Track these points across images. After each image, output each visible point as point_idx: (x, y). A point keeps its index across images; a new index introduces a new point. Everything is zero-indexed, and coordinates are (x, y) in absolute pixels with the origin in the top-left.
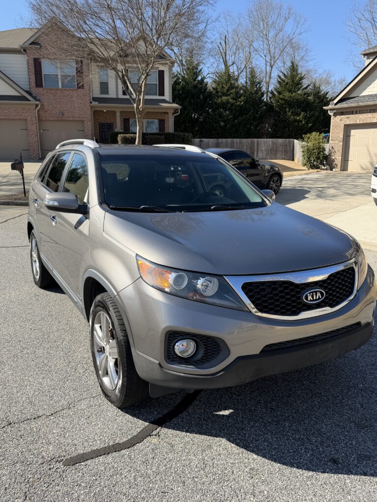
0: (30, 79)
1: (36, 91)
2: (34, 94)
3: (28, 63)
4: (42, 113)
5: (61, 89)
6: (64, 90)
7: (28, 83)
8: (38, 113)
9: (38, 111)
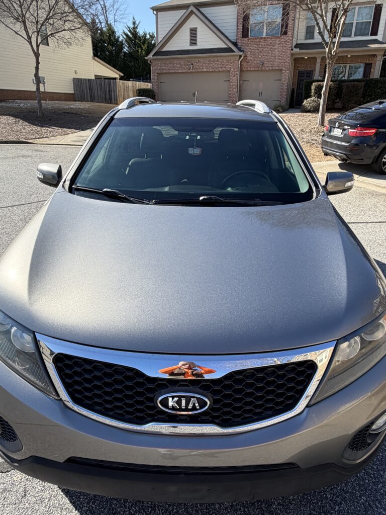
0: (237, 29)
1: (242, 42)
2: (239, 45)
3: (238, 12)
4: (244, 64)
5: (265, 38)
6: (268, 38)
7: (235, 34)
8: (240, 64)
9: (241, 62)
